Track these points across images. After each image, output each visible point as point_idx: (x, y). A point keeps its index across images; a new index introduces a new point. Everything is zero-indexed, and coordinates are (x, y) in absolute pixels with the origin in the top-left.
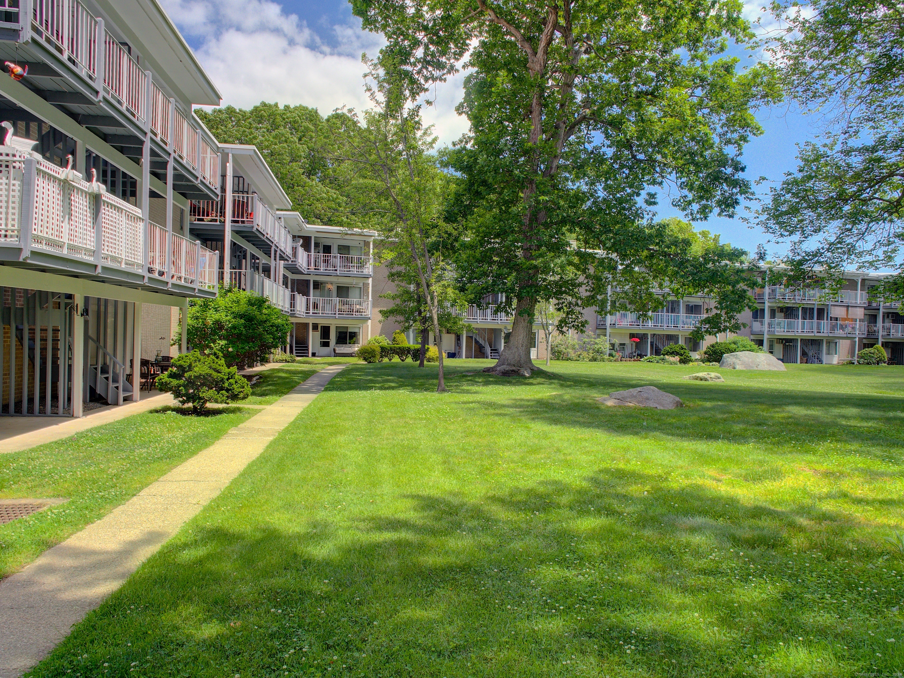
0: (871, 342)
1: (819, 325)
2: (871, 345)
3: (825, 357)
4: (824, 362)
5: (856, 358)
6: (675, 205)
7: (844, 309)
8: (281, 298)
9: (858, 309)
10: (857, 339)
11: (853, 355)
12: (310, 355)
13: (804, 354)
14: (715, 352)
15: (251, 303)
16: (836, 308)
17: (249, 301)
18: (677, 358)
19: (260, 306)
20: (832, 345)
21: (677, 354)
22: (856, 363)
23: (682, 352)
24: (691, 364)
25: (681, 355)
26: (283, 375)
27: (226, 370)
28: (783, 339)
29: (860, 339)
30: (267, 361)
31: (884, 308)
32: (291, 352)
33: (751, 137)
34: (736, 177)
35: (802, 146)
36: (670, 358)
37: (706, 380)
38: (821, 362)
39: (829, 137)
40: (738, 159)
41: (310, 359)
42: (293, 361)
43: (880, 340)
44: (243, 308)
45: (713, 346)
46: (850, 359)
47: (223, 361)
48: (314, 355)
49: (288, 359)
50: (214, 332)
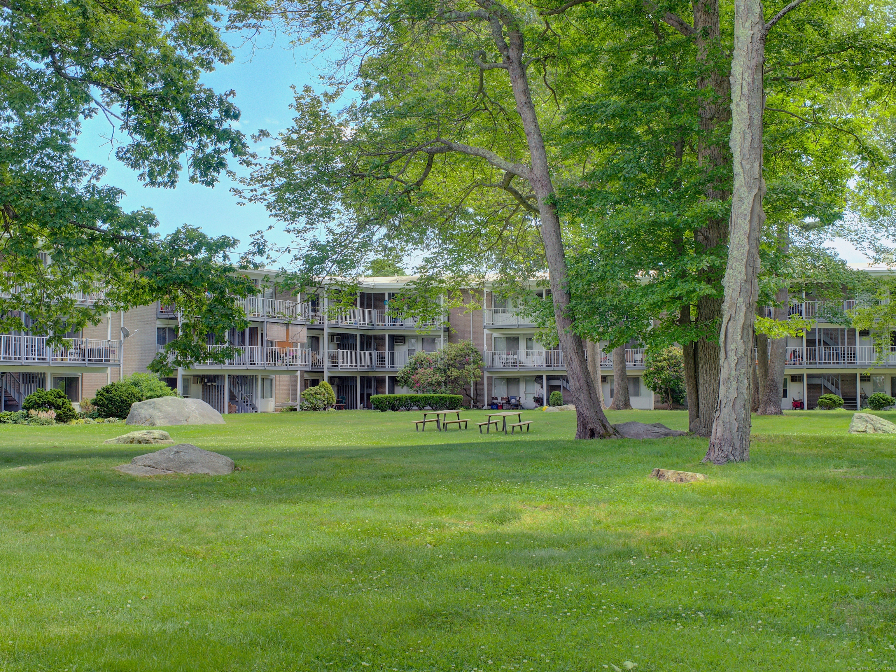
0: (315, 377)
1: (251, 351)
2: (315, 383)
3: (259, 403)
4: (259, 412)
5: (298, 402)
6: (120, 158)
7: (283, 329)
9: (299, 328)
10: (298, 374)
11: (294, 399)
13: (232, 398)
14: (111, 401)
16: (274, 327)
18: (52, 413)
20: (267, 383)
21: (52, 405)
22: (298, 408)
23: (60, 401)
24: (74, 421)
25: (58, 407)
28: (203, 377)
29: (303, 373)
31: (330, 326)
33: (217, 64)
34: (225, 126)
35: (300, 91)
36: (42, 415)
37: (148, 442)
38: (254, 409)
39: (331, 84)
40: (230, 99)
43: (326, 375)
45: (107, 390)
46: (290, 403)
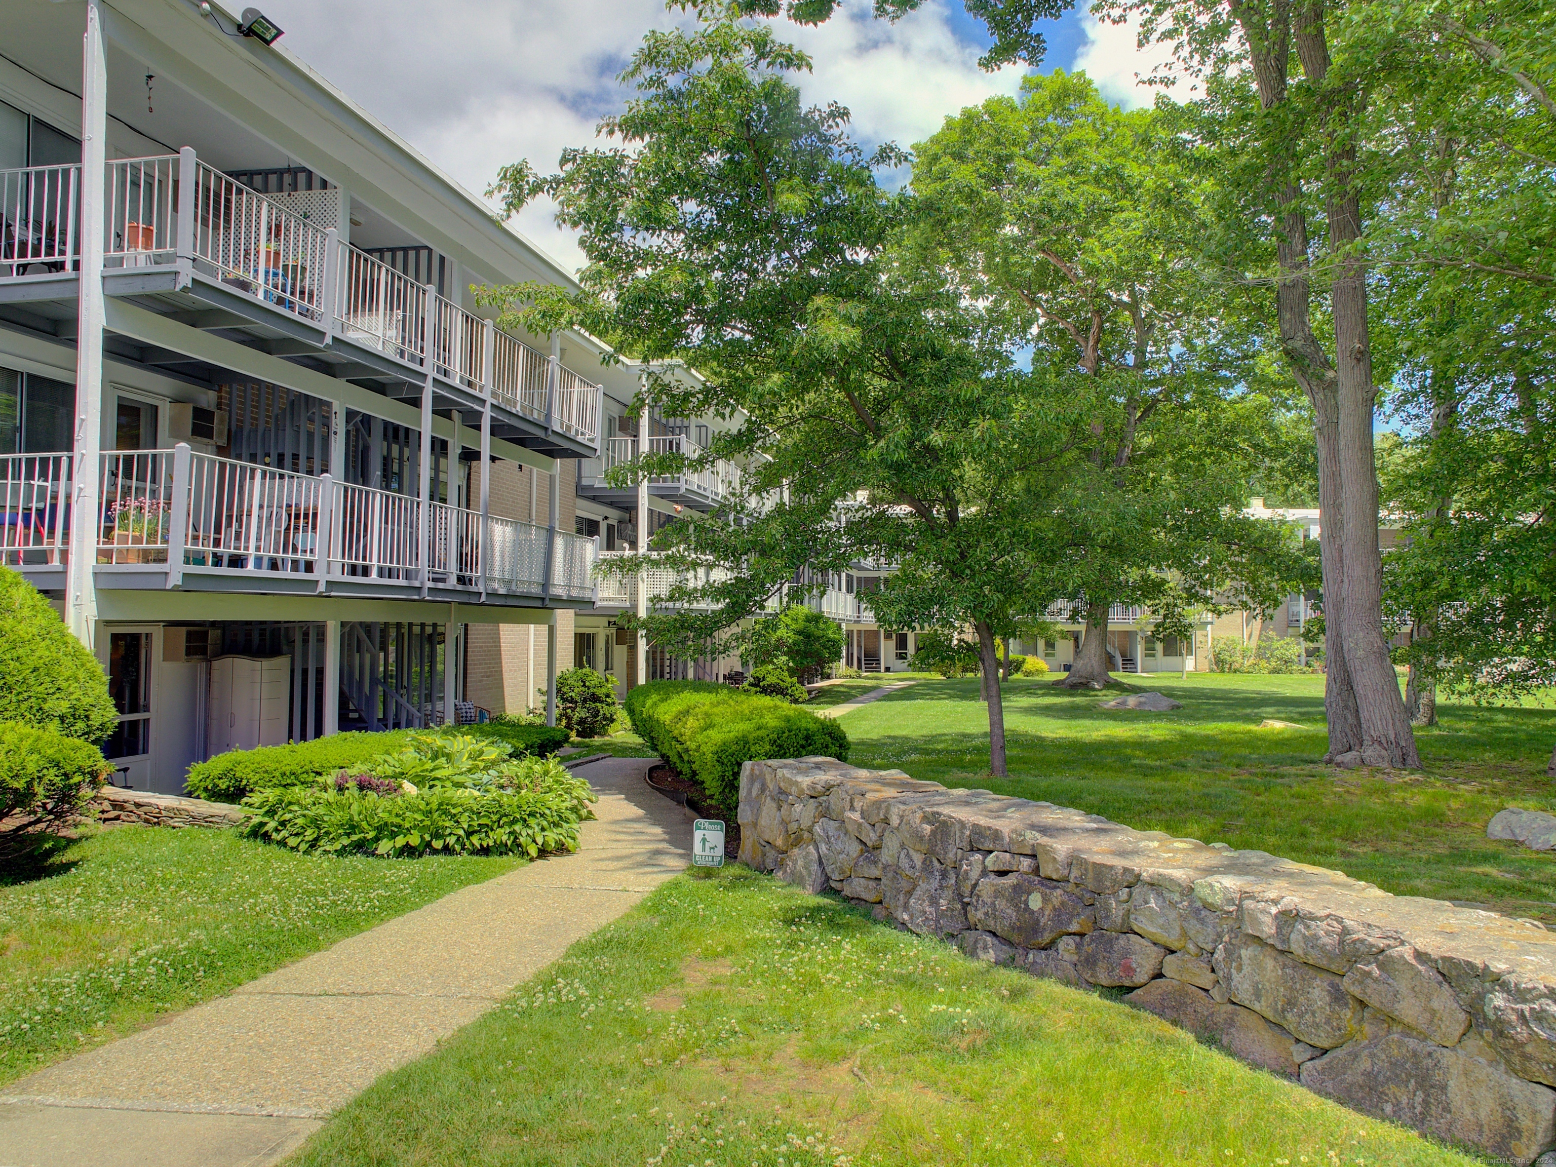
8: (841, 605)
12: (883, 669)
15: (809, 619)
17: (807, 617)
19: (817, 622)
26: (842, 689)
27: (788, 680)
30: (829, 677)
32: (859, 667)
41: (882, 674)
42: (859, 677)
44: (801, 625)
47: (786, 674)
48: (888, 669)
49: (853, 674)
50: (777, 648)
